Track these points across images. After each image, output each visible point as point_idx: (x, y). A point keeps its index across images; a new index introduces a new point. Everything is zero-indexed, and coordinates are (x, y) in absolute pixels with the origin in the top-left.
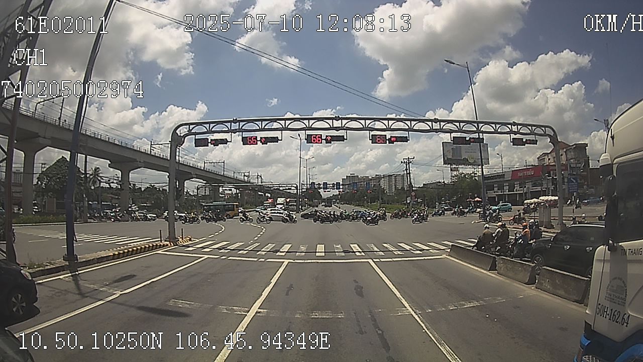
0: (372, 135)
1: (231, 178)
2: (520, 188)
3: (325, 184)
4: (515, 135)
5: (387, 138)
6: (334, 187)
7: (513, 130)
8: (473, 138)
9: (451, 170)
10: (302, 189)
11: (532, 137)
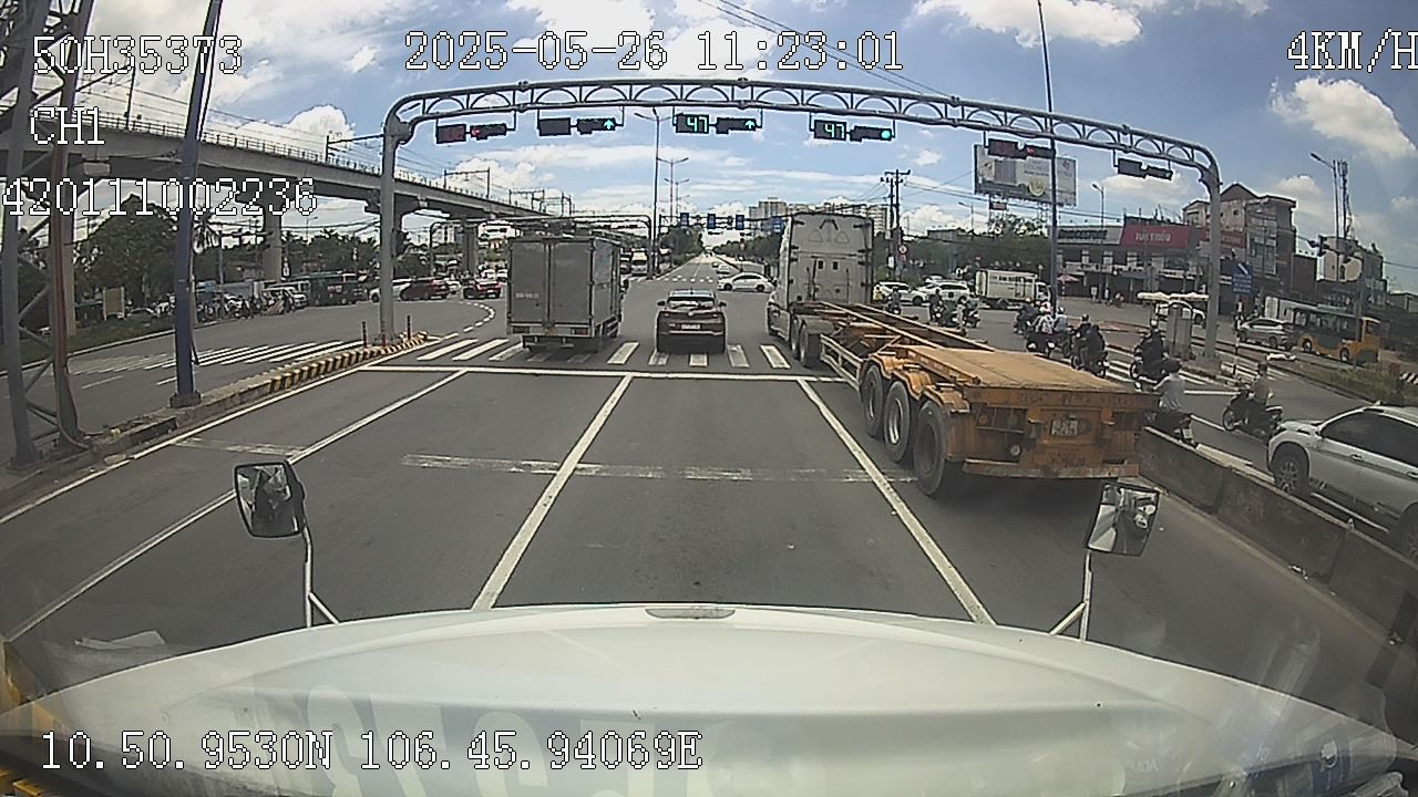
0: (816, 121)
1: (503, 205)
2: (1138, 265)
3: (711, 217)
4: (1126, 152)
5: (848, 130)
6: (730, 224)
7: (1122, 142)
8: (1032, 147)
9: (991, 207)
10: (660, 226)
11: (1161, 164)
